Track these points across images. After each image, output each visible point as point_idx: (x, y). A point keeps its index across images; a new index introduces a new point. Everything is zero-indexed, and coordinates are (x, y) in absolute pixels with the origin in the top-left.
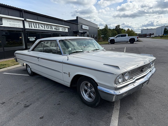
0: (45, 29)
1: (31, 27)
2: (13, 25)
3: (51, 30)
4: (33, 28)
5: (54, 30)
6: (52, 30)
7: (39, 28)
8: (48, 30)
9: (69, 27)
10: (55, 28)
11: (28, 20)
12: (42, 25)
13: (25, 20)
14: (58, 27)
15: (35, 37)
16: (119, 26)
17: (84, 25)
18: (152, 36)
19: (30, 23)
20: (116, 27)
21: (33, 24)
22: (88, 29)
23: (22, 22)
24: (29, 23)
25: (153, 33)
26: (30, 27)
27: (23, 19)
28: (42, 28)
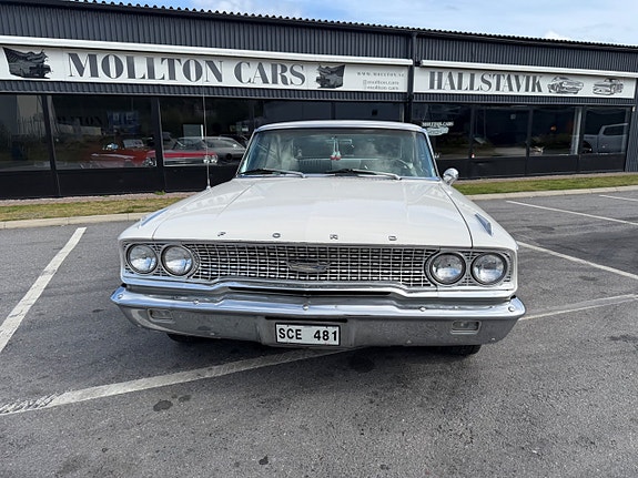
0: (498, 90)
1: (439, 88)
2: (374, 85)
3: (530, 93)
4: (447, 89)
5: (545, 93)
6: (537, 93)
7: (472, 89)
8: (514, 93)
10: (552, 87)
11: (426, 62)
12: (486, 77)
13: (417, 64)
14: (575, 80)
15: (451, 124)
19: (436, 74)
21: (450, 76)
23: (405, 73)
24: (432, 74)
26: (432, 88)
27: (410, 62)
28: (486, 87)
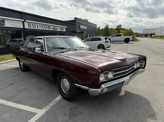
0: (43, 28)
1: (31, 27)
2: (14, 26)
3: (49, 30)
5: (52, 30)
7: (38, 28)
8: (46, 29)
9: (67, 27)
10: (53, 28)
11: (27, 21)
12: (40, 25)
13: (25, 21)
14: (56, 27)
16: (120, 26)
17: (82, 25)
18: (153, 36)
20: (118, 26)
21: (33, 25)
22: (86, 29)
23: (22, 23)
24: (28, 24)
25: (154, 33)
26: (29, 27)
27: (23, 20)
28: (40, 28)
